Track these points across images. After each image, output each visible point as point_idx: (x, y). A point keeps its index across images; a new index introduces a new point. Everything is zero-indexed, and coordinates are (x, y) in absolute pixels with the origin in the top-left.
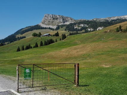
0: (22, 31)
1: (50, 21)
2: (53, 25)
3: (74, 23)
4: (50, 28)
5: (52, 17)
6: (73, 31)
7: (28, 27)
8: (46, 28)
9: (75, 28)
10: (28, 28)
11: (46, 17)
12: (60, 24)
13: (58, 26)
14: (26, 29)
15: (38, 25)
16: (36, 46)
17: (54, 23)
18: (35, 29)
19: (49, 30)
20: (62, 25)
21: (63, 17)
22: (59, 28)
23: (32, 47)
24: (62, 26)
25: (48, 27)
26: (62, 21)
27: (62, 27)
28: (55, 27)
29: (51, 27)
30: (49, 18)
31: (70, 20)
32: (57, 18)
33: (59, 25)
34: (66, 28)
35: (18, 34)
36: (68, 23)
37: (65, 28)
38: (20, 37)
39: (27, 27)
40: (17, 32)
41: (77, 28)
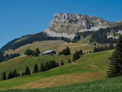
0: (14, 43)
1: (64, 25)
2: (69, 32)
3: (108, 28)
4: (63, 38)
5: (68, 18)
6: (104, 43)
7: (27, 36)
8: (56, 38)
9: (108, 37)
10: (25, 38)
11: (57, 19)
12: (82, 31)
13: (78, 33)
14: (23, 39)
15: (43, 33)
16: (27, 72)
17: (72, 29)
18: (36, 40)
19: (61, 41)
20: (86, 32)
21: (88, 18)
22: (80, 38)
23: (20, 75)
24: (85, 34)
25: (60, 37)
26: (85, 25)
27: (85, 36)
28: (72, 36)
29: (65, 35)
30: (63, 20)
31: (100, 23)
32: (77, 20)
33: (80, 31)
34: (91, 38)
35: (7, 49)
36: (96, 29)
37: (89, 37)
38: (11, 55)
39: (23, 37)
40: (6, 45)
41: (112, 38)
